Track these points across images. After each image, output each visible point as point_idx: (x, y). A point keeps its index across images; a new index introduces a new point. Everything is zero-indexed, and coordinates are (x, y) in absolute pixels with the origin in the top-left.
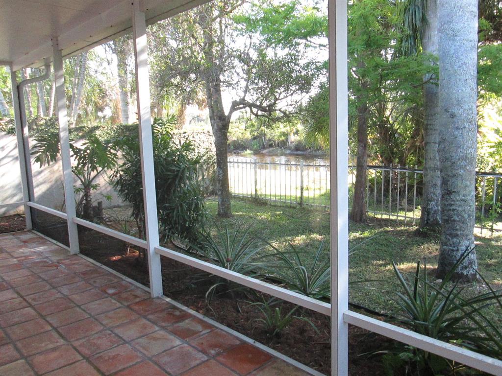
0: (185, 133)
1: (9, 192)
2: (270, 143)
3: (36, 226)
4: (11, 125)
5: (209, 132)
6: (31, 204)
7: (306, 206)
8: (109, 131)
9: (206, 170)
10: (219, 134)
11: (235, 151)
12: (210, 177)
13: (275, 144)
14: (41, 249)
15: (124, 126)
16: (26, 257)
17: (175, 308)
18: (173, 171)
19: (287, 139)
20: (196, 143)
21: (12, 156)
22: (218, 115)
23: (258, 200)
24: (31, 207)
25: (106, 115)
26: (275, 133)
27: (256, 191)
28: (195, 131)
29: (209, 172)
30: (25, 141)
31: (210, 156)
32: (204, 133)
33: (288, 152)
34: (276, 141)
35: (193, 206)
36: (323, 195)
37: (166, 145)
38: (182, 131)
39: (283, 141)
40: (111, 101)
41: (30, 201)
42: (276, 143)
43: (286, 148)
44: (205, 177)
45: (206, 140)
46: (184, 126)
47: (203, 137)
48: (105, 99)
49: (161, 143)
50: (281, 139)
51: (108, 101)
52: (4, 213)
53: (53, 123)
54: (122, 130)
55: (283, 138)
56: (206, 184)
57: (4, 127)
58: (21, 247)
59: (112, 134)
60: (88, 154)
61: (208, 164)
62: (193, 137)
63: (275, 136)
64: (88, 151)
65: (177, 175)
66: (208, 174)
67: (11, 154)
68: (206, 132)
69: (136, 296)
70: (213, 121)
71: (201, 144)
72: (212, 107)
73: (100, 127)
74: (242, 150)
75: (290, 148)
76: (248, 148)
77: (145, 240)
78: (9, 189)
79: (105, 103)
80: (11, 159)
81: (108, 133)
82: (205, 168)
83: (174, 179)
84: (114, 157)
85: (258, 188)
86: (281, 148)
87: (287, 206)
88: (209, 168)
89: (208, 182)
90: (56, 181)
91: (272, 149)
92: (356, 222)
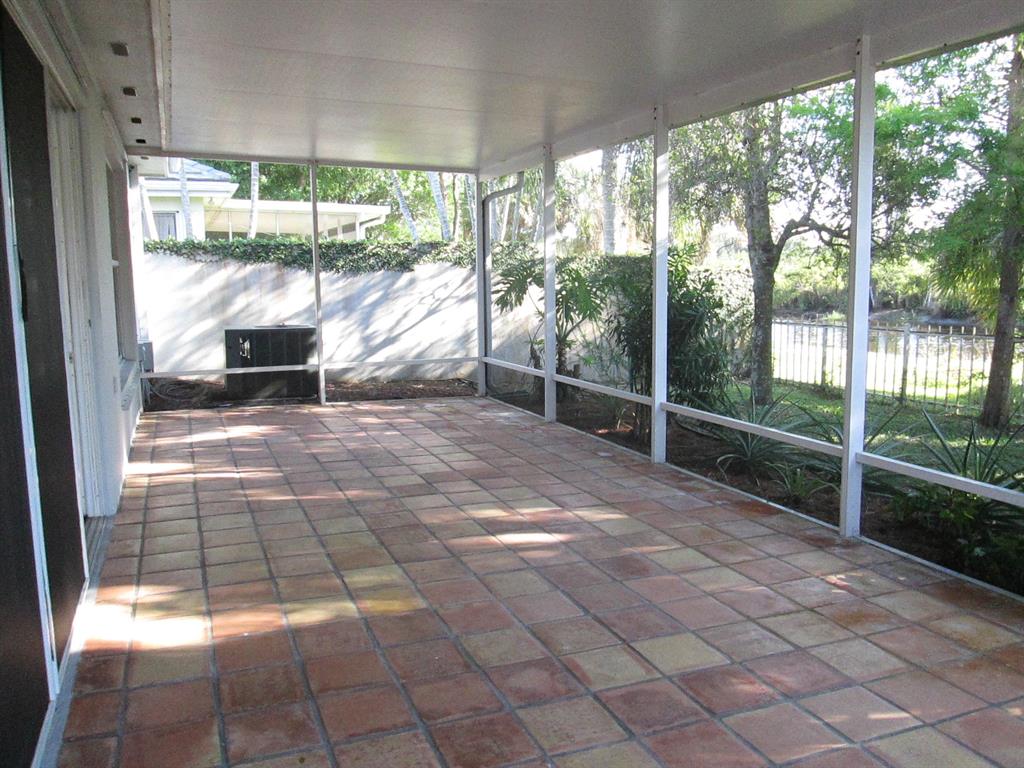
0: (707, 271)
1: (449, 347)
2: (886, 299)
3: (491, 391)
4: (458, 253)
5: (747, 270)
6: (488, 360)
7: (911, 404)
8: (589, 265)
9: (739, 335)
10: (761, 273)
11: (807, 313)
12: (745, 348)
13: (896, 302)
14: (506, 414)
15: (611, 258)
16: (492, 420)
17: (680, 472)
18: (688, 316)
19: (924, 293)
20: (723, 288)
21: (457, 297)
22: (762, 243)
23: (827, 390)
24: (486, 364)
25: (567, 238)
26: (898, 279)
27: (824, 374)
28: (724, 269)
29: (743, 339)
30: (487, 274)
31: (748, 311)
32: (739, 272)
33: (925, 319)
34: (900, 296)
35: (711, 364)
36: (962, 397)
37: (682, 284)
38: (702, 268)
39: (915, 296)
40: (576, 212)
41: (486, 355)
42: (899, 301)
43: (919, 312)
44: (736, 347)
45: (742, 284)
46: (706, 260)
47: (737, 279)
48: (567, 209)
49: (677, 280)
50: (910, 292)
51: (572, 213)
52: (441, 376)
53: (513, 251)
54: (608, 264)
55: (916, 290)
56: (737, 358)
57: (450, 255)
58: (479, 411)
59: (593, 270)
60: (563, 296)
61: (743, 325)
62: (721, 278)
63: (896, 285)
64: (564, 293)
65: (693, 321)
66: (742, 342)
67: (455, 294)
68: (743, 269)
69: (633, 461)
70: (753, 253)
71: (734, 291)
72: (753, 231)
73: (575, 258)
74: (824, 312)
75: (929, 312)
76: (836, 308)
77: (650, 395)
78: (448, 343)
79: (566, 216)
80: (455, 300)
81: (586, 268)
82: (737, 331)
83: (689, 325)
84: (601, 301)
85: (828, 370)
86: (909, 310)
87: (875, 402)
88: (745, 331)
89: (740, 356)
90: (510, 336)
91: (888, 312)
92: (988, 426)
